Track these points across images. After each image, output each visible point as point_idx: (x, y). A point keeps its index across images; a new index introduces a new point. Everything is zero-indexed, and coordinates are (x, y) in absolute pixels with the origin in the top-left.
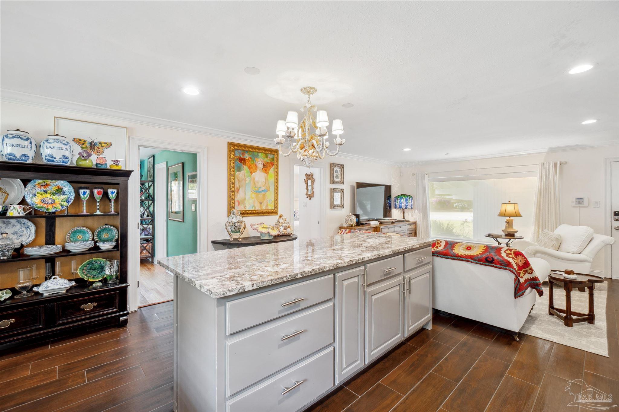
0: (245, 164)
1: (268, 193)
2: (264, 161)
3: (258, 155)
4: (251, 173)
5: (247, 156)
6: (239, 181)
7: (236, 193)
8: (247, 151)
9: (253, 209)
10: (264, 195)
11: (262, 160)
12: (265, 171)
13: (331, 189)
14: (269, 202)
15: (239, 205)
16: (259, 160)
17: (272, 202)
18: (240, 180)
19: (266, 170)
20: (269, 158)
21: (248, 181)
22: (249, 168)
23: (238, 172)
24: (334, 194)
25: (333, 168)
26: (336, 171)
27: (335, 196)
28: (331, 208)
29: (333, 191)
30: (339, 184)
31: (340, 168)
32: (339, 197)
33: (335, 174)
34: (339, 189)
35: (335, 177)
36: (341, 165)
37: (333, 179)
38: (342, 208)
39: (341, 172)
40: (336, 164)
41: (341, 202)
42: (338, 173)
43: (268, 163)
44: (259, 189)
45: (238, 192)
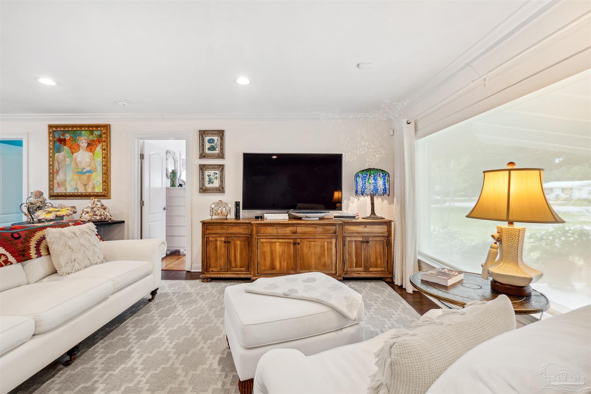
0: (65, 145)
1: (94, 175)
2: (89, 139)
3: (81, 134)
4: (73, 153)
5: (68, 137)
6: (59, 163)
7: (55, 175)
8: (68, 131)
9: (76, 191)
10: (89, 177)
11: (86, 138)
12: (89, 150)
13: (200, 165)
14: (96, 183)
15: (58, 187)
16: (82, 138)
17: (100, 185)
18: (60, 161)
19: (91, 149)
20: (95, 135)
21: (68, 162)
22: (70, 148)
23: (57, 154)
24: (207, 173)
25: (204, 136)
26: (210, 141)
27: (209, 176)
28: (200, 192)
29: (203, 168)
30: (215, 158)
31: (217, 136)
32: (215, 177)
33: (207, 145)
34: (215, 165)
35: (209, 149)
36: (218, 131)
37: (204, 152)
38: (222, 192)
39: (220, 141)
40: (209, 131)
41: (221, 183)
42: (215, 142)
43: (93, 140)
44: (82, 170)
45: (57, 174)
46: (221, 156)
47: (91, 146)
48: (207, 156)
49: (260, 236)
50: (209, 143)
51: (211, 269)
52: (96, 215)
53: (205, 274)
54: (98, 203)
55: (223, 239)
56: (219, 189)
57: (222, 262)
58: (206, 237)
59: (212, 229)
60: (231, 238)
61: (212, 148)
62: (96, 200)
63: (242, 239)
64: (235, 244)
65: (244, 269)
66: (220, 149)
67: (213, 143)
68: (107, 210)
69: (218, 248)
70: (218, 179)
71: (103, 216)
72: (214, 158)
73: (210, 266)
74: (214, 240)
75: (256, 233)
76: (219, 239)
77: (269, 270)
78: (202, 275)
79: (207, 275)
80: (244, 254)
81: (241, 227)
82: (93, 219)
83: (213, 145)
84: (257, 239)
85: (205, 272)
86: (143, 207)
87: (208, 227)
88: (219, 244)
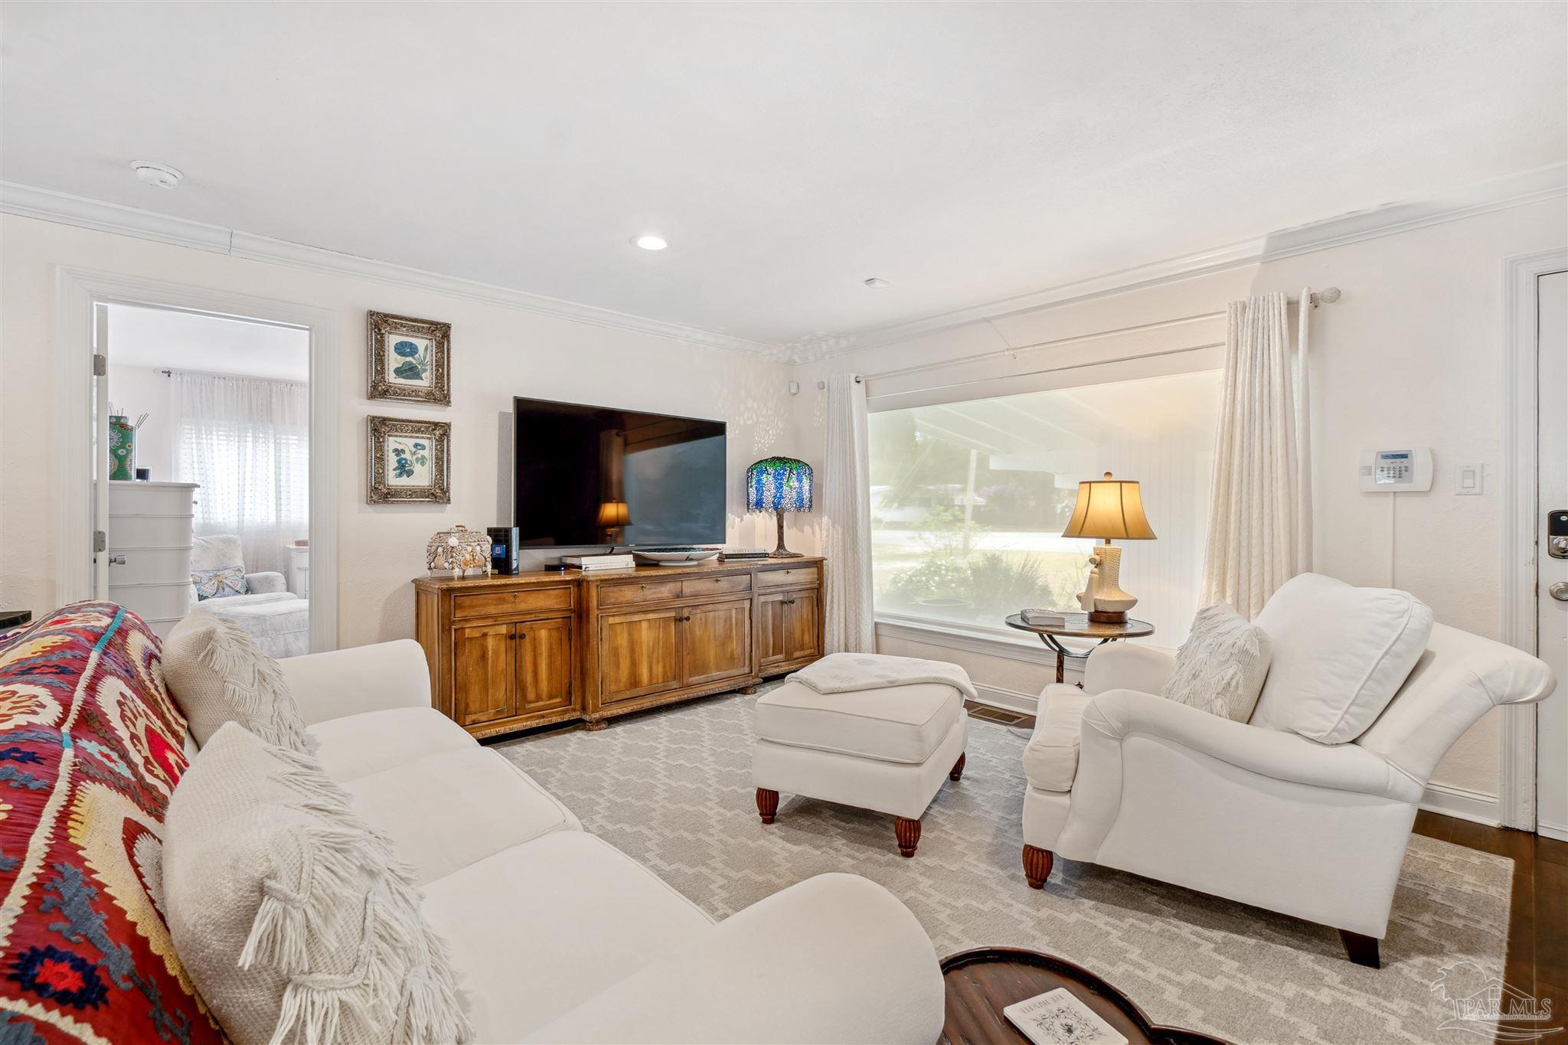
13: (371, 419)
24: (392, 442)
25: (383, 331)
26: (403, 349)
27: (398, 452)
28: (370, 501)
29: (379, 427)
30: (421, 402)
31: (426, 339)
32: (419, 456)
33: (394, 361)
34: (419, 422)
35: (399, 372)
36: (432, 323)
37: (383, 378)
38: (443, 503)
39: (436, 353)
40: (402, 318)
41: (436, 476)
42: (418, 355)
46: (440, 395)
48: (396, 393)
49: (607, 610)
50: (399, 354)
51: (469, 716)
55: (503, 630)
56: (430, 491)
57: (500, 693)
58: (455, 630)
59: (471, 607)
60: (523, 624)
61: (409, 371)
63: (552, 624)
64: (535, 639)
65: (558, 700)
66: (436, 376)
67: (412, 355)
69: (490, 655)
70: (427, 463)
72: (417, 401)
73: (466, 710)
74: (477, 634)
75: (597, 604)
76: (491, 631)
77: (627, 691)
80: (559, 662)
81: (552, 592)
83: (411, 363)
84: (599, 618)
87: (459, 600)
88: (493, 646)
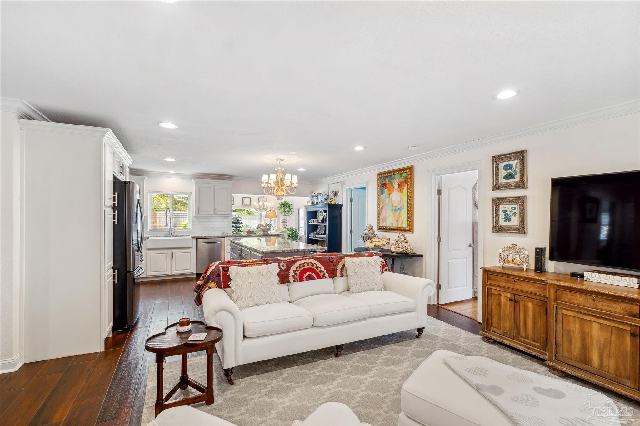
0: (386, 188)
1: (402, 211)
2: (400, 181)
3: (395, 177)
4: (390, 194)
5: (387, 181)
6: (382, 202)
7: (381, 212)
9: (392, 226)
10: (399, 213)
11: (397, 180)
12: (400, 191)
13: (493, 199)
14: (404, 219)
15: (382, 222)
16: (395, 181)
17: (406, 220)
18: (383, 201)
21: (388, 201)
22: (389, 190)
23: (382, 196)
24: (502, 208)
25: (498, 163)
26: (506, 168)
27: (505, 211)
28: (493, 231)
29: (497, 202)
30: (513, 188)
31: (516, 160)
32: (513, 212)
33: (503, 173)
34: (512, 197)
35: (505, 177)
36: (516, 153)
37: (499, 182)
38: (522, 233)
39: (520, 165)
40: (504, 155)
41: (520, 221)
42: (513, 168)
43: (402, 182)
44: (396, 208)
45: (382, 212)
46: (522, 185)
47: (400, 186)
48: (503, 187)
49: (561, 305)
50: (505, 170)
51: (493, 329)
52: (399, 248)
53: (486, 332)
54: (402, 237)
55: (509, 295)
56: (518, 228)
57: (507, 324)
58: (488, 288)
59: (495, 280)
60: (519, 296)
61: (510, 176)
62: (401, 234)
63: (535, 301)
64: (525, 306)
65: (538, 344)
66: (520, 175)
67: (510, 169)
68: (408, 244)
69: (502, 305)
70: (517, 215)
71: (404, 249)
72: (511, 189)
73: (491, 324)
74: (497, 293)
75: (554, 299)
76: (503, 294)
77: (579, 362)
78: (482, 332)
79: (488, 334)
80: (539, 324)
81: (535, 284)
82: (397, 251)
83: (510, 172)
84: (555, 308)
85: (486, 330)
86: (440, 243)
87: (490, 276)
88: (503, 301)
